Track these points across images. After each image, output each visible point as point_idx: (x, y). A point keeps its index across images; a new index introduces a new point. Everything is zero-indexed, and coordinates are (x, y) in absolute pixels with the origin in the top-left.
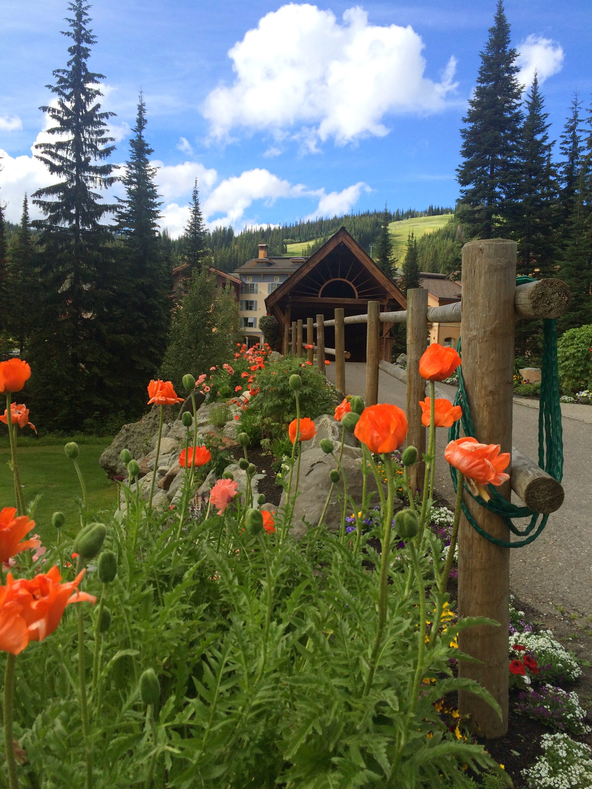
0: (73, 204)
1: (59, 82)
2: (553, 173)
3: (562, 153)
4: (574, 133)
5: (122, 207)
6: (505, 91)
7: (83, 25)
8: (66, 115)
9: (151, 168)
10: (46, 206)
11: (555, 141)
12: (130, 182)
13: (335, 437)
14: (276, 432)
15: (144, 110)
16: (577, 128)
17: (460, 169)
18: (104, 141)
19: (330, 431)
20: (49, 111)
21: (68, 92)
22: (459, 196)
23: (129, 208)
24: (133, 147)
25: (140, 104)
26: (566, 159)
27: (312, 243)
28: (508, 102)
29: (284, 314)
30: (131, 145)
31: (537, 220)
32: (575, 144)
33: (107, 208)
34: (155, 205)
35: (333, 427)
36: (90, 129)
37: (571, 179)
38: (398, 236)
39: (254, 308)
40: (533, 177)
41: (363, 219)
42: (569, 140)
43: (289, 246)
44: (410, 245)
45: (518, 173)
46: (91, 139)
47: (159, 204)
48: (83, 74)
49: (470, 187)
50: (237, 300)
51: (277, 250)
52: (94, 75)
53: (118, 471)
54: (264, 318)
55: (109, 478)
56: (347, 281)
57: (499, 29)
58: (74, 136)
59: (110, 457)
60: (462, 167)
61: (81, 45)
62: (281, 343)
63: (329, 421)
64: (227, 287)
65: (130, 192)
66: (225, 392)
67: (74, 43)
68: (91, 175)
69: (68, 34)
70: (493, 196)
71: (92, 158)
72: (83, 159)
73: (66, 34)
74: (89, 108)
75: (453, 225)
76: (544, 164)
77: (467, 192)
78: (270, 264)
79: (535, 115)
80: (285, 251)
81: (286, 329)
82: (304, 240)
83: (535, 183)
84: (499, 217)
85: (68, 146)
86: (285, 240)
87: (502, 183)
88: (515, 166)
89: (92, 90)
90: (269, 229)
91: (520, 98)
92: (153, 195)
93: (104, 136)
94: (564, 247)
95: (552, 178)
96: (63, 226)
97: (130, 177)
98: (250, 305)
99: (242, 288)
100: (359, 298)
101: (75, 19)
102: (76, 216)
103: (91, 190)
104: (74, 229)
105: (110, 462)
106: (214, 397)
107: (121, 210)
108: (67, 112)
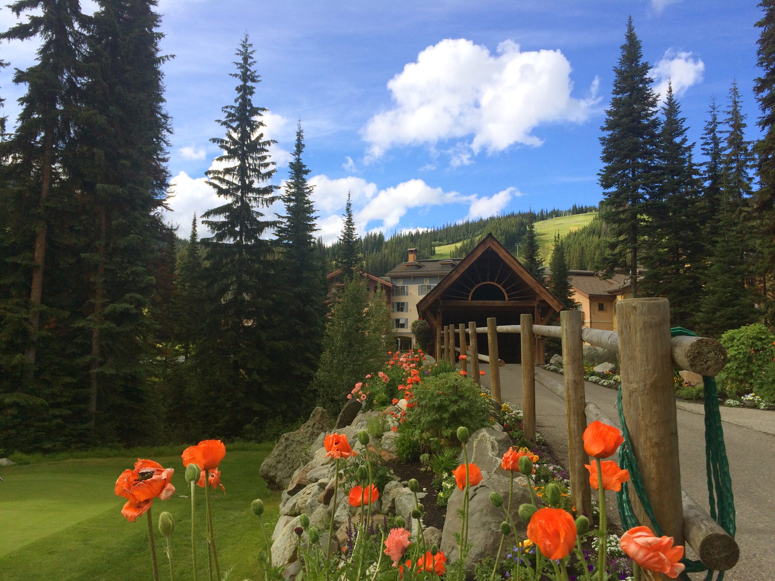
0: (237, 222)
1: (227, 117)
2: (696, 172)
3: (704, 154)
4: (714, 134)
5: (282, 223)
6: (641, 101)
7: (249, 67)
8: (233, 145)
9: (308, 186)
10: (213, 225)
11: (694, 143)
12: (289, 200)
13: (494, 453)
14: (435, 447)
15: (302, 136)
16: (717, 130)
17: (602, 173)
18: (267, 165)
19: (489, 446)
20: (218, 142)
21: (235, 125)
22: (602, 198)
23: (288, 223)
24: (291, 169)
25: (298, 131)
26: (708, 159)
27: (459, 245)
28: (645, 110)
29: (436, 318)
30: (290, 167)
31: (683, 218)
32: (716, 144)
33: (268, 224)
34: (311, 219)
35: (491, 442)
36: (254, 156)
37: (715, 176)
38: (544, 234)
39: (405, 310)
40: (675, 177)
41: (509, 220)
42: (710, 141)
43: (437, 249)
44: (557, 246)
45: (660, 175)
46: (255, 164)
47: (316, 218)
48: (248, 108)
49: (613, 189)
50: (389, 302)
51: (426, 252)
52: (258, 109)
53: (277, 480)
54: (416, 322)
55: (268, 488)
56: (496, 284)
57: (630, 46)
58: (239, 162)
59: (270, 467)
60: (604, 171)
61: (247, 84)
62: (433, 346)
63: (487, 435)
64: (378, 291)
65: (289, 209)
66: (381, 400)
67: (240, 83)
68: (254, 196)
69: (236, 75)
70: (636, 198)
71: (256, 180)
72: (247, 182)
73: (233, 75)
74: (253, 138)
75: (598, 222)
76: (686, 165)
77: (610, 194)
78: (419, 267)
79: (673, 120)
80: (433, 253)
81: (438, 333)
82: (451, 242)
83: (679, 183)
84: (645, 217)
85: (234, 171)
86: (433, 243)
87: (644, 185)
88: (656, 168)
89: (256, 121)
90: (418, 233)
91: (656, 106)
92: (310, 210)
93: (266, 161)
94: (714, 243)
95: (695, 177)
96: (228, 242)
97: (289, 195)
98: (401, 307)
99: (393, 291)
100: (509, 300)
101: (242, 62)
102: (240, 233)
103: (254, 209)
104: (238, 245)
105: (270, 472)
106: (370, 406)
107: (280, 225)
108: (234, 142)
